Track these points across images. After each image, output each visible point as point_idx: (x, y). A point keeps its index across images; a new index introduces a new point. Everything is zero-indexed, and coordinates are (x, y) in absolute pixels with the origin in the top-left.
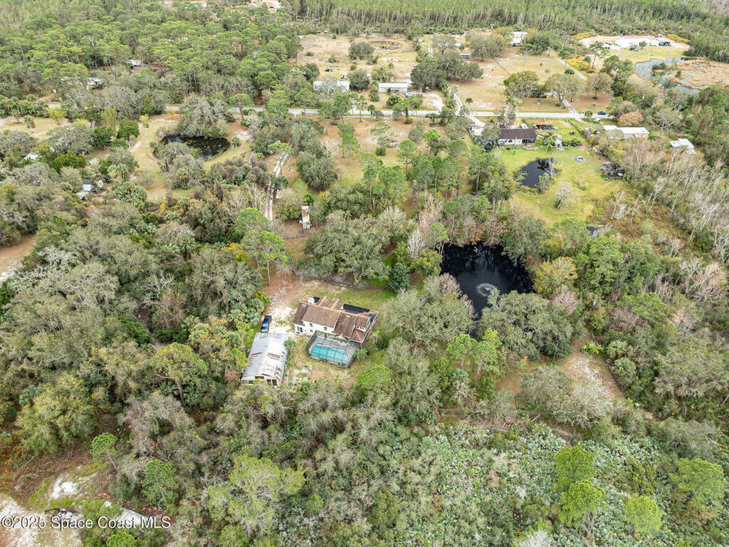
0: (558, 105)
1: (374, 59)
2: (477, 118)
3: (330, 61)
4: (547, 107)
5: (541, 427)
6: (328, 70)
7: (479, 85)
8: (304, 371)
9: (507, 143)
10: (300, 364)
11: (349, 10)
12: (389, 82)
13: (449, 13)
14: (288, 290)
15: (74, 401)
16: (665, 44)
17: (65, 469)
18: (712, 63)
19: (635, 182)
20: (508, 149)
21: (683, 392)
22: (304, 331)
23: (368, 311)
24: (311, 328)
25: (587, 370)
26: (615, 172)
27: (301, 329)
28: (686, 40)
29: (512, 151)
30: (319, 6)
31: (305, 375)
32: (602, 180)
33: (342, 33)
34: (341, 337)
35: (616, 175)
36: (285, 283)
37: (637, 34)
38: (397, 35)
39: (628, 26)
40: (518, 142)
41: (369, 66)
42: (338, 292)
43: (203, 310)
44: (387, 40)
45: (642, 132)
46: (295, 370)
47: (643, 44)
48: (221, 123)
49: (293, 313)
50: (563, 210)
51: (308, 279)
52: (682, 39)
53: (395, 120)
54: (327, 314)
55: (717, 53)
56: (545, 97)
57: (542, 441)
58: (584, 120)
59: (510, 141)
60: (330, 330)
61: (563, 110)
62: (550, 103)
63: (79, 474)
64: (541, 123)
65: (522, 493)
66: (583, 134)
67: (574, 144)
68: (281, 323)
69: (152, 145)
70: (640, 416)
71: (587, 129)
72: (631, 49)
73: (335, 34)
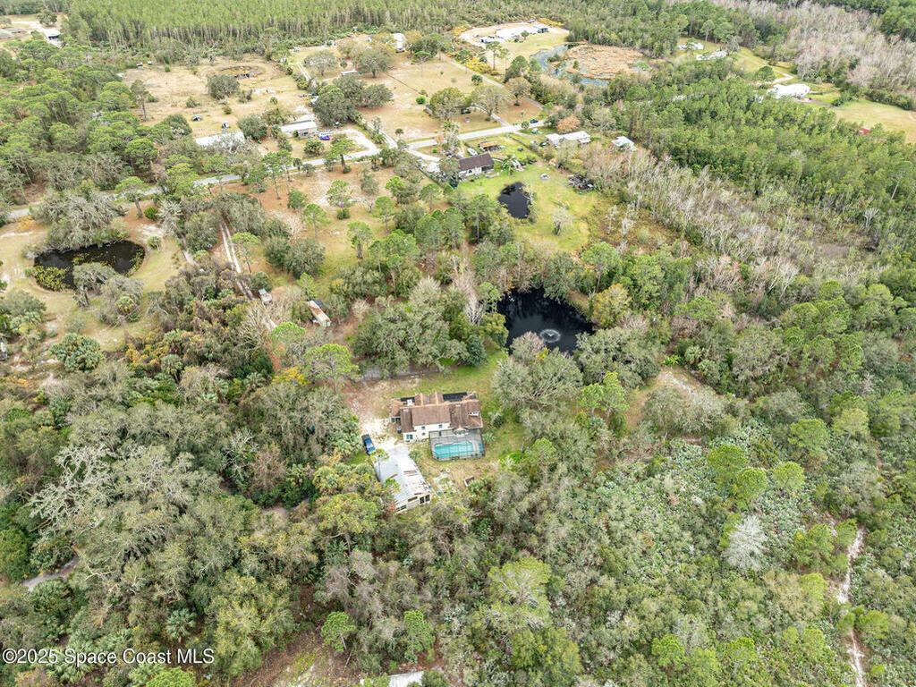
0: (488, 120)
1: (246, 94)
2: (419, 150)
3: (189, 106)
4: (480, 125)
5: (677, 442)
6: (196, 119)
7: (391, 109)
8: (443, 476)
9: (468, 175)
10: (434, 471)
11: (168, 29)
12: (289, 123)
13: (301, 19)
14: (360, 401)
15: (267, 599)
16: (543, 30)
17: (274, 678)
18: (595, 47)
19: (606, 190)
20: (472, 181)
21: (759, 372)
22: (414, 437)
23: (465, 394)
24: (424, 431)
25: (675, 381)
26: (584, 184)
27: (411, 436)
28: (560, 24)
29: (477, 182)
30: (120, 28)
31: (447, 480)
32: (576, 195)
33: (174, 61)
34: (460, 429)
35: (586, 187)
36: (351, 395)
37: (510, 21)
38: (247, 56)
39: (498, 14)
40: (478, 171)
41: (243, 105)
42: (415, 385)
43: (305, 454)
44: (241, 64)
45: (582, 135)
46: (435, 479)
47: (525, 34)
48: (117, 223)
49: (386, 424)
50: (564, 236)
51: (374, 382)
52: (555, 23)
53: (330, 171)
54: (435, 411)
55: (596, 36)
56: (469, 112)
57: (685, 454)
58: (522, 131)
59: (470, 172)
60: (446, 426)
61: (495, 125)
62: (479, 118)
63: (293, 675)
64: (487, 145)
65: (699, 500)
66: (531, 148)
67: (530, 162)
68: (382, 437)
69: (29, 274)
70: (742, 403)
71: (532, 142)
72: (516, 41)
73: (167, 66)
